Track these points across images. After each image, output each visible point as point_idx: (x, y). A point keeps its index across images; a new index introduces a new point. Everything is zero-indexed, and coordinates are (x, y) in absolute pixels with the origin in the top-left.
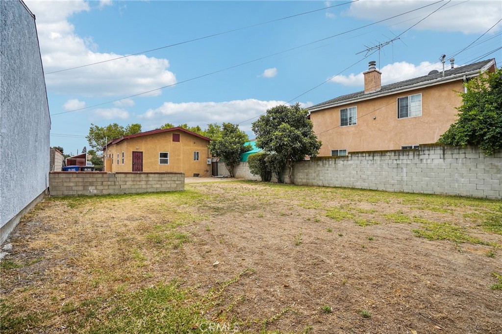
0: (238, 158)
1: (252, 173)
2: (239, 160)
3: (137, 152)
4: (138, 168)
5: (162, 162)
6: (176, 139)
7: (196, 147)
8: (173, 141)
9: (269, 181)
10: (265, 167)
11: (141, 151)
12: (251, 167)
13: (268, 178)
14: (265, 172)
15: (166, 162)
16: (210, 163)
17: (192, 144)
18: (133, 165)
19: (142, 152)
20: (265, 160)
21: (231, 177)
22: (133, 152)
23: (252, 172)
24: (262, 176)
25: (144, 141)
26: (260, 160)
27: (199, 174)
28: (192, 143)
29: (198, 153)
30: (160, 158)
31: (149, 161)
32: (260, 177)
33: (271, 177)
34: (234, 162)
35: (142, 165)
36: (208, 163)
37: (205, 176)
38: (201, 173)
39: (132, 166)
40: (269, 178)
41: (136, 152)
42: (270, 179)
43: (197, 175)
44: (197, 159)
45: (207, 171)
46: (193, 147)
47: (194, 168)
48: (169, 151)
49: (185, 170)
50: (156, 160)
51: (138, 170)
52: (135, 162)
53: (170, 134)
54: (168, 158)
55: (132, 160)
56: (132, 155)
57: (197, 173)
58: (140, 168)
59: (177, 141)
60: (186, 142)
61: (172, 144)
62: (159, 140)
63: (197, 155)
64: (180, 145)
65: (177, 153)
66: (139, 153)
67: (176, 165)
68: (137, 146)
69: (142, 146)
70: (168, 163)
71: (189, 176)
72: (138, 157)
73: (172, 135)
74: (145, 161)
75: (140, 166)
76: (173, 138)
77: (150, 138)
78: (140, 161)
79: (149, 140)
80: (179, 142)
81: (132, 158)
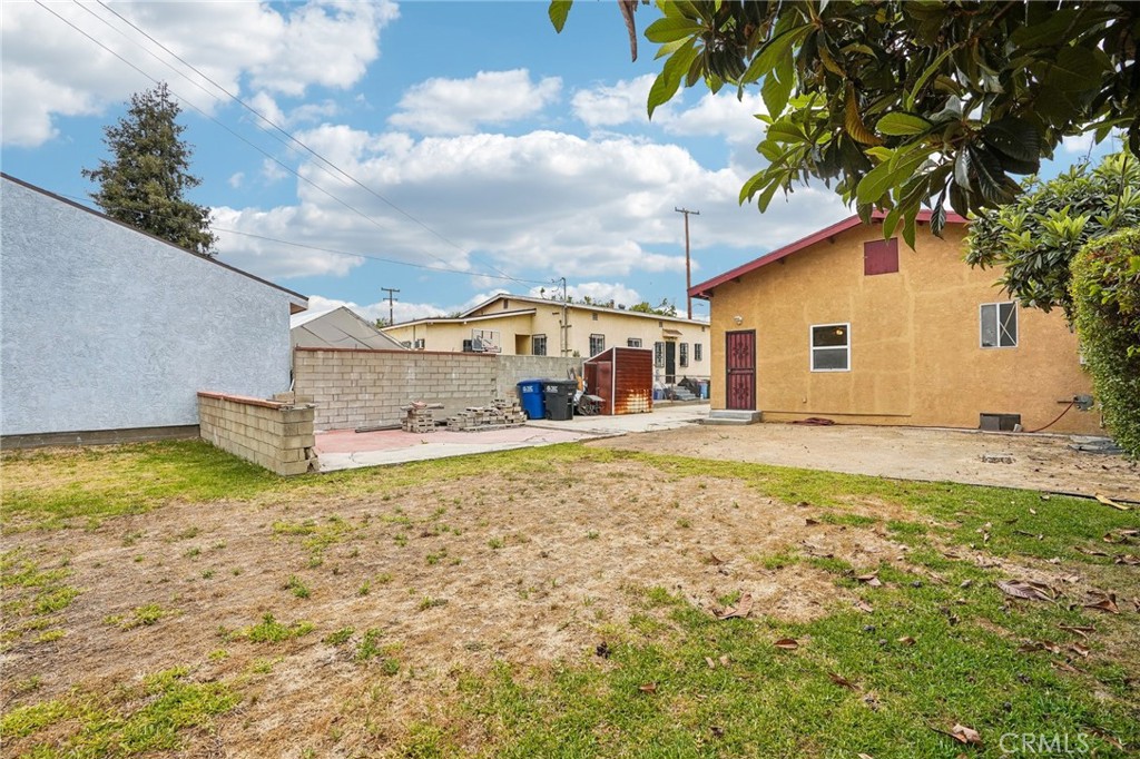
3: (740, 333)
4: (741, 385)
5: (822, 361)
6: (882, 262)
8: (868, 272)
11: (751, 328)
15: (839, 361)
18: (728, 375)
19: (752, 333)
22: (728, 333)
25: (758, 296)
27: (1017, 419)
29: (1007, 309)
30: (812, 348)
31: (777, 359)
35: (753, 376)
38: (1031, 413)
39: (724, 379)
41: (736, 333)
43: (1001, 423)
44: (1007, 343)
45: (1082, 404)
46: (974, 285)
47: (983, 385)
48: (852, 317)
49: (930, 394)
50: (801, 354)
51: (741, 391)
52: (733, 366)
53: (855, 247)
54: (848, 347)
55: (724, 359)
56: (724, 345)
57: (1004, 413)
58: (749, 386)
59: (886, 272)
60: (935, 265)
61: (861, 285)
62: (809, 281)
63: (1003, 321)
64: (903, 283)
65: (885, 322)
66: (743, 336)
67: (882, 372)
68: (738, 313)
69: (750, 313)
70: (846, 367)
71: (952, 421)
72: (740, 348)
73: (861, 247)
74: (765, 359)
75: (749, 377)
76: (865, 260)
77: (776, 279)
78: (749, 360)
79: (773, 285)
80: (898, 271)
81: (724, 353)
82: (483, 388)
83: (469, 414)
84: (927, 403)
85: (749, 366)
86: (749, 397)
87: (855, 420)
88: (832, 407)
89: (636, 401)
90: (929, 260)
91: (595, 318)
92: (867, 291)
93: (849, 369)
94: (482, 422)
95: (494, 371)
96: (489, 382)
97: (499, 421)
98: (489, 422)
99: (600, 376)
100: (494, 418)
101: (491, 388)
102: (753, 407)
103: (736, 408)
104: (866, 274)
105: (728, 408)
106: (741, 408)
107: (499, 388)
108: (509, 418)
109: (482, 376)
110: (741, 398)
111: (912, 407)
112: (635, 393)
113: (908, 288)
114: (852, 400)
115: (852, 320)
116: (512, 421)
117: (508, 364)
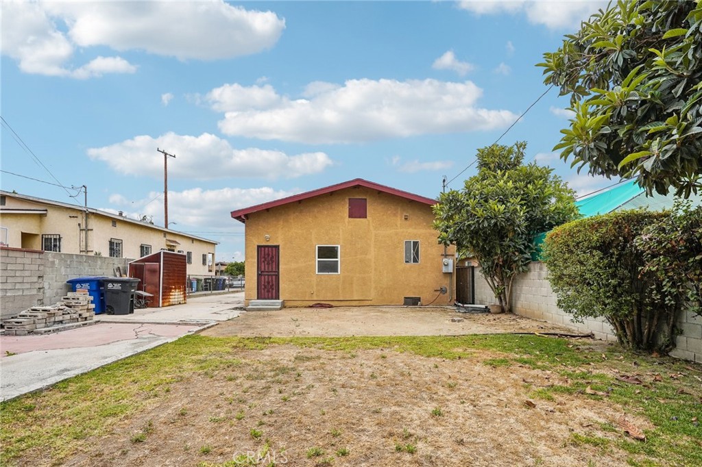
0: (521, 252)
1: (568, 309)
2: (528, 255)
3: (268, 247)
4: (268, 283)
5: (323, 268)
6: (358, 211)
7: (411, 230)
8: (351, 216)
9: (664, 352)
10: (639, 285)
11: (275, 244)
12: (558, 280)
13: (653, 338)
14: (640, 305)
15: (333, 268)
16: (450, 269)
17: (399, 222)
18: (259, 276)
19: (277, 247)
20: (637, 241)
21: (503, 311)
22: (258, 247)
23: (566, 305)
24: (620, 323)
25: (281, 223)
26: (604, 247)
27: (419, 299)
28: (399, 220)
29: (416, 244)
30: (317, 259)
31: (293, 266)
32: (608, 327)
33: (676, 331)
34: (508, 263)
35: (277, 276)
36: (444, 270)
37: (436, 304)
38: (425, 296)
39: (256, 278)
40: (662, 339)
41: (265, 247)
42: (673, 344)
43: (412, 302)
44: (415, 260)
45: (443, 291)
46: (402, 230)
47: (405, 283)
48: (341, 241)
49: (381, 288)
50: (310, 263)
51: (268, 287)
52: (263, 269)
53: (344, 200)
54: (339, 259)
55: (256, 265)
56: (256, 254)
57: (414, 296)
58: (274, 283)
59: (360, 217)
60: (385, 217)
61: (347, 224)
62: (316, 217)
63: (414, 250)
64: (369, 225)
65: (359, 246)
66: (270, 249)
67: (358, 275)
68: (268, 233)
69: (277, 234)
70: (337, 272)
71: (391, 302)
72: (268, 257)
73: (347, 201)
74: (285, 266)
75: (274, 277)
76: (349, 209)
77: (294, 213)
78: (274, 266)
79: (292, 218)
80: (366, 217)
81: (256, 260)
82: (28, 286)
83: (40, 315)
84: (380, 292)
85: (274, 270)
86: (274, 291)
87: (343, 303)
88: (329, 296)
89: (176, 295)
90: (382, 214)
91: (114, 225)
92: (350, 227)
93: (339, 273)
94: (55, 322)
95: (41, 268)
96: (35, 279)
97: (72, 320)
98: (61, 322)
99: (147, 274)
100: (67, 317)
101: (37, 286)
102: (277, 298)
103: (265, 299)
104: (349, 217)
105: (258, 299)
106: (268, 299)
107: (46, 286)
108: (84, 316)
109: (27, 273)
110: (268, 291)
111: (372, 295)
112: (175, 289)
113: (371, 228)
114: (341, 292)
115: (341, 244)
116: (86, 319)
117: (57, 262)
